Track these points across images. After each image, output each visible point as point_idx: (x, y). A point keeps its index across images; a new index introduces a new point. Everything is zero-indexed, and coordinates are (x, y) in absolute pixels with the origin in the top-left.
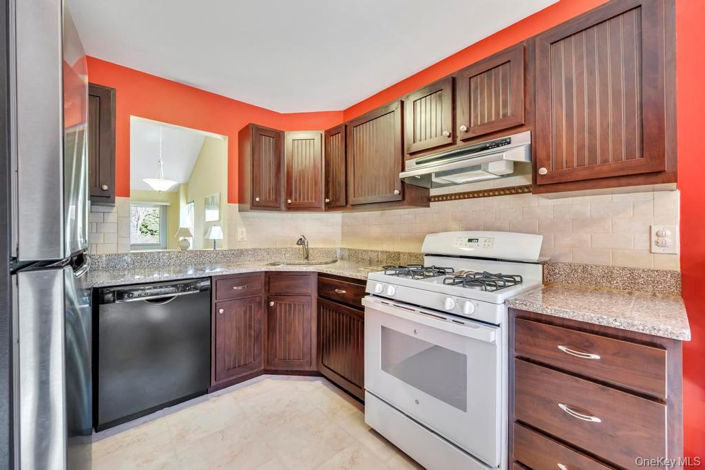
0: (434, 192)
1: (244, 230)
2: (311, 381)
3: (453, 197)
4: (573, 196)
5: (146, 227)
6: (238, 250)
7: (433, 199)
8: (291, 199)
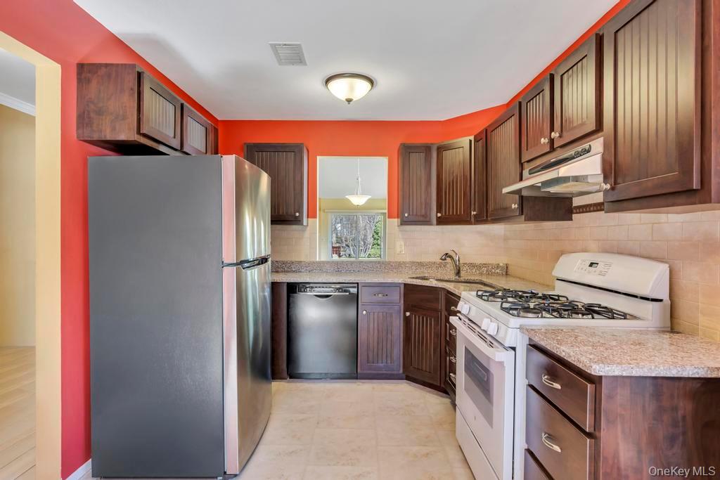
0: (577, 202)
1: (403, 243)
2: (441, 396)
3: (592, 209)
4: (703, 211)
5: (377, 234)
6: (396, 262)
7: (575, 211)
8: (440, 213)
